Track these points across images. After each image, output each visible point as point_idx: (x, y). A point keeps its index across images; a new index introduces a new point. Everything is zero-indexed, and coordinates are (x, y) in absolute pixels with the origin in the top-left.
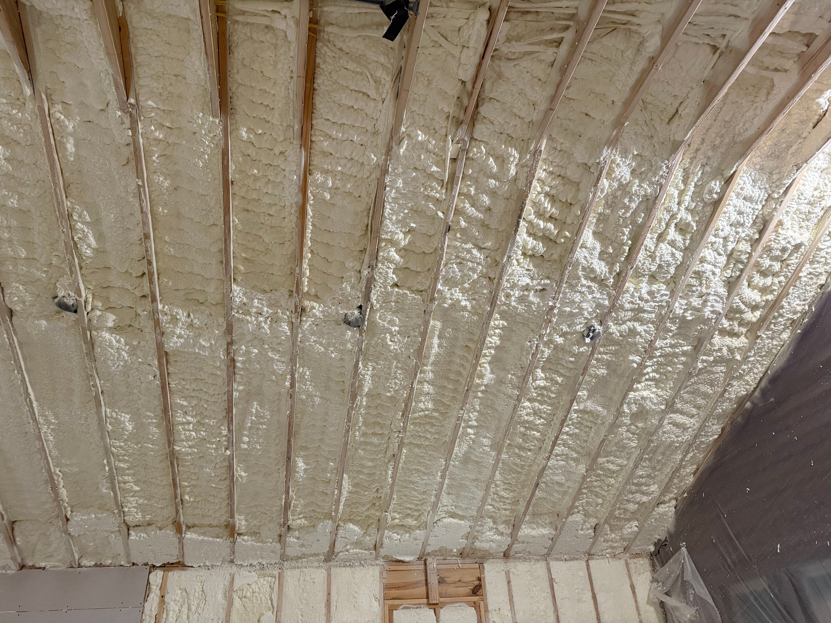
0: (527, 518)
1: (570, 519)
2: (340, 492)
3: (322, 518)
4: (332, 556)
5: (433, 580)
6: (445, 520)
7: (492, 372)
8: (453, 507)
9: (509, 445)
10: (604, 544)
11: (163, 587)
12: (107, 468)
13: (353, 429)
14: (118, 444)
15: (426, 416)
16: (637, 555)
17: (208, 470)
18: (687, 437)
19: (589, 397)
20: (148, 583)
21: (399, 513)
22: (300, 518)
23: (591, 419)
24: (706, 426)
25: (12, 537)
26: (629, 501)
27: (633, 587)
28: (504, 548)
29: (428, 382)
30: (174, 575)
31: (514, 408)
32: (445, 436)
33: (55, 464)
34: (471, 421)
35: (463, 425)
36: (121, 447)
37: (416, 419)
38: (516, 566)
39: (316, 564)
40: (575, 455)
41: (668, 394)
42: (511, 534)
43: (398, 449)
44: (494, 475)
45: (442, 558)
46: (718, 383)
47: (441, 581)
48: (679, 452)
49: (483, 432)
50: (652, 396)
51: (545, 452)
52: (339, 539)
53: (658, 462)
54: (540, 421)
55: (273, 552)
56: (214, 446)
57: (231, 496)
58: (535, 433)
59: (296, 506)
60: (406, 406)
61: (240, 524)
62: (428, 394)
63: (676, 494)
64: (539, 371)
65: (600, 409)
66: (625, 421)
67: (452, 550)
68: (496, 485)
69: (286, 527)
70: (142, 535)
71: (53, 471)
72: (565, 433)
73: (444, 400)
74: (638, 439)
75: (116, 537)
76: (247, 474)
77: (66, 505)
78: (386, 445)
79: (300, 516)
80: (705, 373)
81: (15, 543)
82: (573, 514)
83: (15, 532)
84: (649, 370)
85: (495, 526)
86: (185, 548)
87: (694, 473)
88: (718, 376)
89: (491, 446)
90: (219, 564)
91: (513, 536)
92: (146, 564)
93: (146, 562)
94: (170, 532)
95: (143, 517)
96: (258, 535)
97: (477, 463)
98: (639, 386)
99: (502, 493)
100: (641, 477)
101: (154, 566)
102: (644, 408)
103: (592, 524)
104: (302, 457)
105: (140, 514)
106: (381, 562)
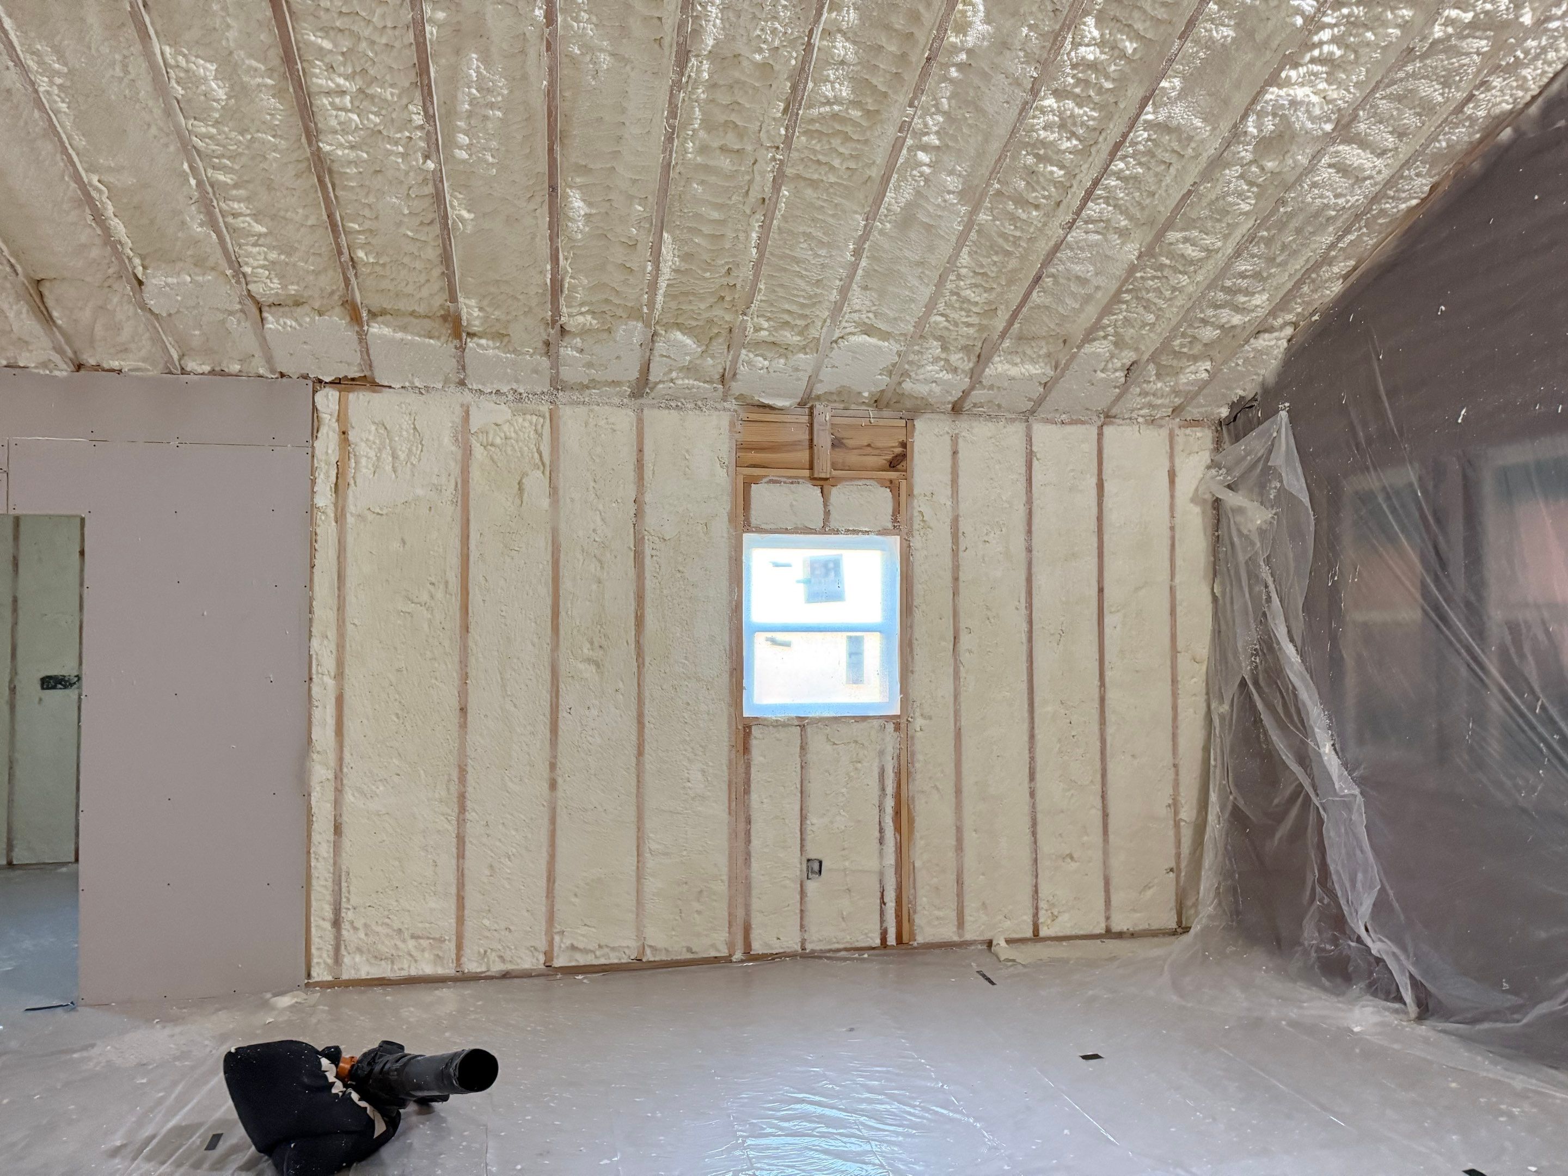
0: (1007, 343)
1: (1088, 349)
2: (657, 268)
3: (625, 316)
4: (645, 387)
5: (823, 440)
6: (853, 339)
7: (988, 20)
8: (871, 315)
9: (999, 193)
10: (1138, 399)
11: (342, 417)
12: (193, 182)
13: (682, 135)
14: (204, 130)
15: (835, 116)
16: (1195, 423)
17: (394, 200)
18: (1357, 198)
19: (1183, 94)
20: (314, 408)
21: (769, 319)
22: (582, 314)
23: (1175, 145)
24: (1402, 177)
25: (43, 309)
26: (1205, 322)
27: (1172, 475)
28: (956, 394)
29: (844, 34)
30: (359, 400)
31: (1023, 109)
32: (869, 166)
33: (86, 166)
34: (927, 134)
35: (909, 142)
36: (211, 137)
37: (812, 121)
38: (972, 428)
39: (616, 400)
40: (1124, 223)
41: (1349, 97)
42: (972, 370)
43: (773, 187)
44: (958, 255)
45: (842, 406)
46: (1461, 81)
47: (837, 444)
48: (1331, 229)
49: (949, 160)
50: (1315, 99)
51: (1067, 214)
52: (656, 359)
53: (1284, 247)
54: (1068, 144)
55: (536, 371)
56: (401, 149)
57: (446, 258)
58: (1055, 169)
59: (573, 288)
60: (794, 88)
61: (470, 314)
62: (842, 63)
63: (1298, 314)
64: (1090, 21)
65: (1198, 123)
66: (1243, 154)
67: (860, 393)
68: (959, 277)
69: (557, 326)
70: (289, 323)
71: (86, 180)
72: (1114, 173)
73: (874, 81)
74: (1258, 197)
75: (239, 322)
76: (472, 216)
77: (131, 254)
78: (747, 178)
79: (583, 309)
80: (1441, 51)
81: (54, 322)
82: (1094, 340)
83: (45, 300)
84: (1325, 35)
85: (943, 356)
86: (371, 352)
87: (1346, 277)
88: (1466, 61)
89: (962, 194)
90: (440, 386)
91: (975, 376)
92: (306, 377)
93: (304, 372)
94: (338, 320)
95: (284, 287)
96: (506, 339)
97: (928, 228)
98: (1293, 74)
99: (967, 293)
100: (1242, 275)
101: (320, 381)
102: (1289, 125)
103: (1125, 361)
104: (579, 188)
105: (276, 281)
106: (732, 404)
